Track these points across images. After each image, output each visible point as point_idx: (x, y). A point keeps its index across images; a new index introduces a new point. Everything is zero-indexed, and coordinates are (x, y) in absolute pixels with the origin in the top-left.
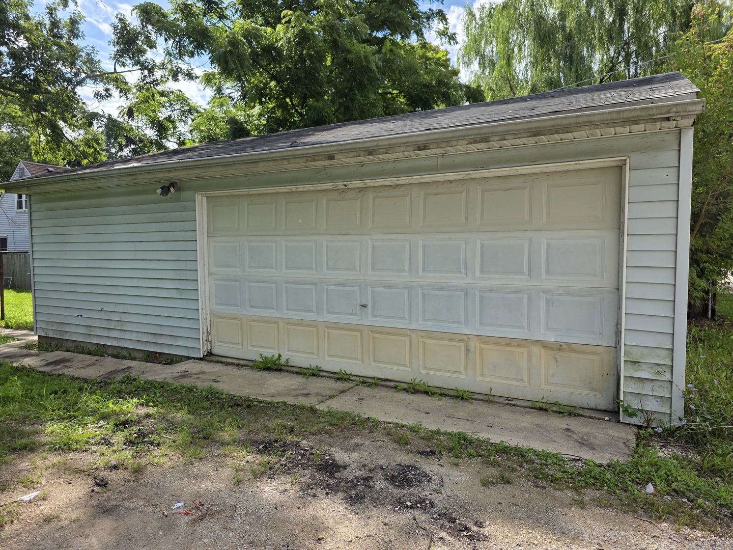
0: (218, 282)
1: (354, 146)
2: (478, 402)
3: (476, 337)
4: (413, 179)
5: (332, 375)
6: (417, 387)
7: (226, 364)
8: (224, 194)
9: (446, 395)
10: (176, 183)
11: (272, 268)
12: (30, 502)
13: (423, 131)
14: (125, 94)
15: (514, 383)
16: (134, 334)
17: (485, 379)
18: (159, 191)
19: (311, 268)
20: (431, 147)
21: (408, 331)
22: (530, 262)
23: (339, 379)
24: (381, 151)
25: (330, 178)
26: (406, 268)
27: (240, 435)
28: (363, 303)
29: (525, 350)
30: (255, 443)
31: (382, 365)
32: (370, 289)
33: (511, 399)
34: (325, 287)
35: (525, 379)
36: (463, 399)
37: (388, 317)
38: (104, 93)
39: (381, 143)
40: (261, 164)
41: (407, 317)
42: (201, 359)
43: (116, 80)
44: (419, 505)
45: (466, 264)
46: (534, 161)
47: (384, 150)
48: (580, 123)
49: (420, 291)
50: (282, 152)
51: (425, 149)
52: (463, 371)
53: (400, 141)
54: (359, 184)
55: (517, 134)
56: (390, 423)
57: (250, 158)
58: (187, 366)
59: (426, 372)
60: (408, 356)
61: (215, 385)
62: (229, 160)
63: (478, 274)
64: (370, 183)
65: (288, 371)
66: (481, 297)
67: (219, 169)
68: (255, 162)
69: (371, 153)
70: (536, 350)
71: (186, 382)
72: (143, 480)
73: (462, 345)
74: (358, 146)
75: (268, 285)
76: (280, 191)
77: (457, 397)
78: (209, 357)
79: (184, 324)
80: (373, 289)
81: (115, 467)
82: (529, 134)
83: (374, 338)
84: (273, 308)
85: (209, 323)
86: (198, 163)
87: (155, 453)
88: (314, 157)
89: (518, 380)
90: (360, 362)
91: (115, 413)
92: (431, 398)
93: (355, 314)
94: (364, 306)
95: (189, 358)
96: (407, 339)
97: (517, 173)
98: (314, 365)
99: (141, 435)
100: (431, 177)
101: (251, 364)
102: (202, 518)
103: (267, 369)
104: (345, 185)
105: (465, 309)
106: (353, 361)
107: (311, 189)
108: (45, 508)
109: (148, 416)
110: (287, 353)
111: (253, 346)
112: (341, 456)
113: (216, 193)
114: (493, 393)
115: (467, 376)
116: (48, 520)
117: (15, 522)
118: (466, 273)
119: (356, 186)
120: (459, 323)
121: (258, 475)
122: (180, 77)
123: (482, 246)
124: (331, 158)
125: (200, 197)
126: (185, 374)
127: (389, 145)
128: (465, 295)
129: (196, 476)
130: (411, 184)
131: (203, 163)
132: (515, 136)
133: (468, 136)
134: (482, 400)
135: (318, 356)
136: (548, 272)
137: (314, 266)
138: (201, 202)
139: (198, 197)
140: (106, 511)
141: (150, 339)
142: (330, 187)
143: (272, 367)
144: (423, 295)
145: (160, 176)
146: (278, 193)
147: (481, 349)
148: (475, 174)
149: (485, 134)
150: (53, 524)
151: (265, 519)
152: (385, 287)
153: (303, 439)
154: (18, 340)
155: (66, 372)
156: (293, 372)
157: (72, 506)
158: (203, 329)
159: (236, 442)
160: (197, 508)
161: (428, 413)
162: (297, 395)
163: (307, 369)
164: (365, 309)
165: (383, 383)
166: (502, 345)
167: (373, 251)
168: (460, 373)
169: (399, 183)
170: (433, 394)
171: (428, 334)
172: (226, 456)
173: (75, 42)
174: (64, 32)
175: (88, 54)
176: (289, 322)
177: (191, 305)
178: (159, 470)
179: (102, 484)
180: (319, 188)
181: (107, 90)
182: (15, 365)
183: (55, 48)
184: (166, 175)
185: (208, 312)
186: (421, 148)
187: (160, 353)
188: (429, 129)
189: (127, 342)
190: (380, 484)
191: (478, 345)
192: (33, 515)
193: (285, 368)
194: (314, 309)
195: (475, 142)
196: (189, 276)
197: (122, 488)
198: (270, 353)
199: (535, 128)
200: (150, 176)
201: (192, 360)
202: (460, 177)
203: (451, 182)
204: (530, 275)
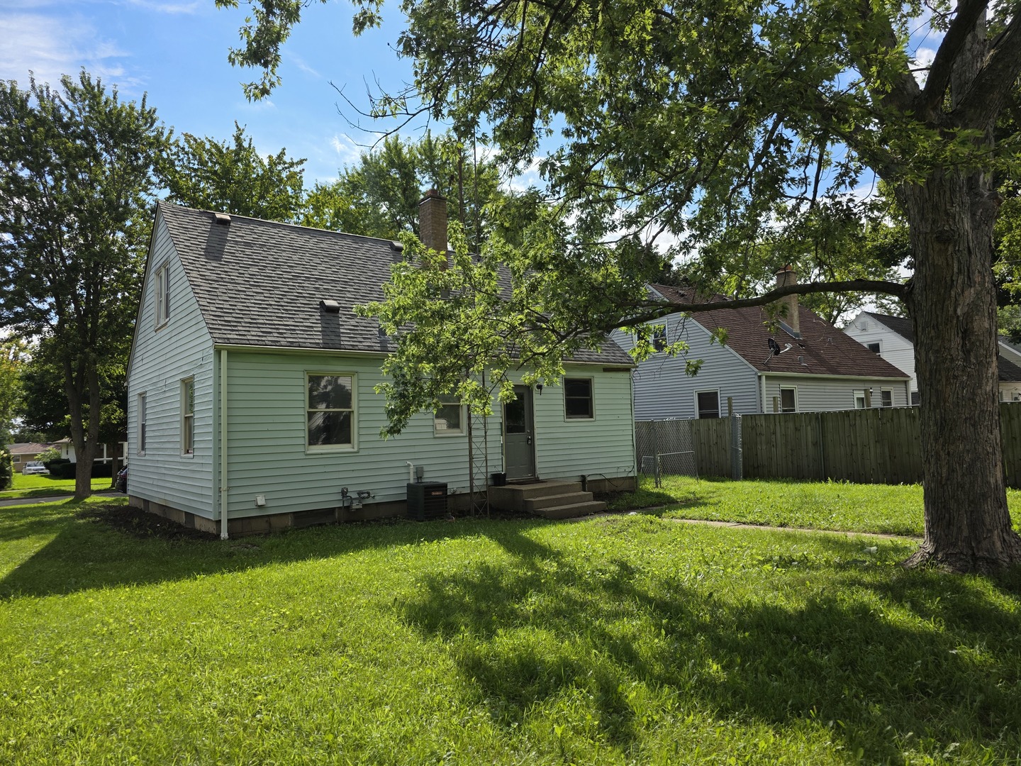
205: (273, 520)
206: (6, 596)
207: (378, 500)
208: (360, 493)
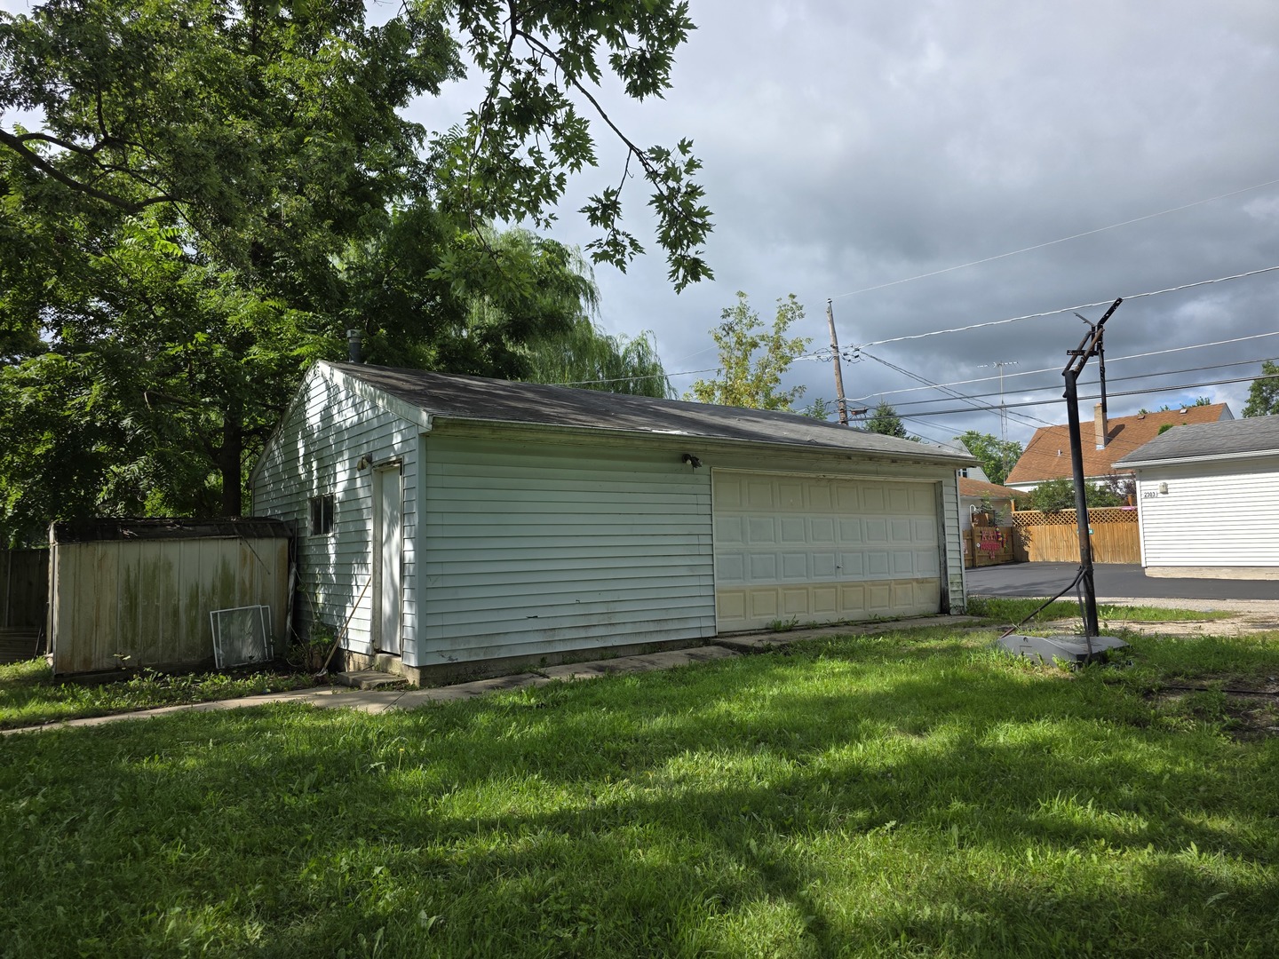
0: (720, 557)
3: (894, 581)
10: (691, 455)
11: (771, 540)
16: (629, 626)
19: (801, 540)
21: (862, 583)
22: (910, 533)
26: (860, 538)
28: (838, 565)
34: (812, 555)
37: (852, 574)
41: (861, 572)
52: (888, 605)
54: (833, 476)
60: (862, 601)
63: (892, 541)
64: (839, 476)
66: (894, 555)
70: (915, 584)
73: (888, 587)
75: (768, 556)
80: (843, 554)
84: (772, 577)
90: (835, 612)
93: (832, 575)
94: (838, 568)
98: (811, 621)
104: (824, 476)
105: (888, 564)
106: (831, 612)
111: (755, 615)
115: (890, 608)
118: (887, 541)
119: (830, 477)
120: (886, 572)
123: (892, 523)
135: (808, 613)
136: (917, 539)
137: (802, 537)
142: (815, 476)
144: (869, 556)
152: (849, 552)
171: (873, 582)
176: (786, 588)
180: (807, 476)
189: (618, 638)
194: (805, 574)
204: (911, 540)
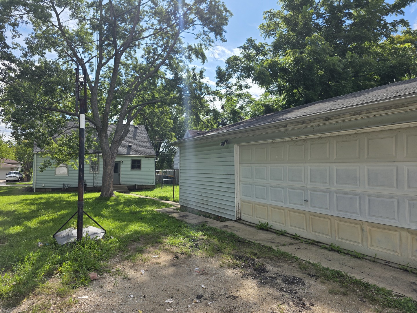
0: (243, 185)
1: (294, 121)
2: (367, 260)
3: (367, 223)
4: (329, 134)
5: (291, 236)
6: (333, 248)
7: (245, 224)
8: (245, 145)
9: (349, 254)
10: (227, 140)
11: (265, 179)
12: (155, 258)
13: (327, 111)
14: (221, 99)
15: (392, 253)
17: (374, 248)
18: (220, 144)
19: (281, 180)
20: (332, 119)
21: (329, 216)
22: (397, 180)
23: (294, 238)
24: (308, 122)
25: (289, 135)
26: (328, 181)
27: (233, 252)
28: (306, 199)
29: (397, 233)
30: (236, 256)
31: (317, 234)
32: (309, 192)
33: (389, 262)
34: (288, 190)
35: (398, 251)
36: (358, 258)
37: (319, 208)
38: (212, 100)
39: (306, 119)
40: (257, 131)
41: (328, 208)
42: (236, 221)
43: (217, 93)
44: (289, 292)
45: (359, 180)
46: (394, 122)
47: (309, 121)
48: (409, 102)
49: (335, 194)
50: (264, 125)
51: (328, 120)
52: (360, 242)
53: (315, 117)
54: (303, 137)
55: (376, 110)
56: (304, 261)
57: (252, 129)
58: (228, 223)
59: (340, 240)
60: (330, 230)
61: (235, 232)
62: (244, 130)
63: (367, 186)
64: (308, 137)
65: (271, 231)
66: (369, 200)
67: (241, 134)
68: (255, 130)
69: (303, 123)
70: (404, 234)
71: (224, 229)
72: (190, 259)
73: (359, 226)
74: (296, 121)
75: (263, 187)
76: (268, 142)
77: (354, 256)
78: (239, 220)
79: (230, 204)
80: (311, 192)
81: (183, 254)
82: (383, 109)
83: (312, 218)
84: (265, 199)
85: (239, 204)
86: (233, 132)
87: (198, 252)
88: (278, 127)
89: (394, 251)
90: (305, 231)
91: (192, 236)
92: (339, 254)
93: (302, 205)
94: (306, 201)
95: (231, 220)
96: (329, 221)
97: (387, 129)
98: (283, 229)
99: (197, 245)
100: (339, 133)
101: (255, 225)
102: (201, 275)
103: (262, 229)
104: (296, 138)
105: (360, 206)
106: (302, 230)
107: (281, 141)
108: (158, 261)
109: (203, 239)
110: (272, 222)
111: (257, 217)
112: (269, 268)
113: (242, 144)
114: (377, 257)
115: (363, 245)
116: (157, 264)
117: (149, 262)
118: (360, 185)
119: (302, 138)
120: (357, 213)
121: (230, 266)
122: (243, 88)
123: (369, 170)
124: (286, 126)
125: (236, 146)
126: (226, 226)
127: (310, 119)
128: (360, 198)
129: (208, 262)
130: (329, 137)
131: (234, 132)
132: (375, 111)
133: (348, 112)
134: (370, 260)
135: (285, 225)
136: (409, 187)
137: (283, 179)
138: (237, 149)
139: (235, 146)
140: (174, 265)
141: (217, 209)
142: (290, 140)
143: (264, 228)
144: (337, 196)
145: (220, 138)
146: (267, 143)
147: (370, 230)
148: (362, 130)
149: (357, 111)
150: (158, 265)
151: (223, 280)
152: (317, 191)
153: (257, 258)
154: (175, 206)
155: (185, 220)
156: (273, 232)
157: (165, 261)
158: (237, 207)
159: (229, 254)
160: (202, 271)
161: (330, 260)
162: (268, 242)
163: (279, 231)
164: (307, 203)
165: (317, 243)
166: (383, 229)
167: (310, 172)
168: (359, 243)
169: (322, 136)
170: (341, 252)
171: (340, 219)
172: (222, 258)
173: (202, 80)
174: (197, 77)
175: (206, 85)
176: (273, 207)
177: (232, 195)
178: (197, 257)
179: (177, 257)
180: (285, 140)
181: (214, 98)
182: (169, 215)
183: (194, 84)
184: (222, 137)
185: (239, 199)
186: (327, 119)
187: (221, 217)
188: (330, 110)
190: (278, 281)
191: (368, 227)
192: (154, 261)
193: (270, 230)
194: (283, 201)
195: (354, 115)
196: (231, 182)
197: (182, 260)
198: (264, 221)
199: (384, 106)
200: (216, 138)
201: (232, 221)
202: (354, 132)
203: (350, 135)
204: (397, 187)
205: (46, 189)
206: (1, 195)
207: (73, 187)
208: (68, 185)
